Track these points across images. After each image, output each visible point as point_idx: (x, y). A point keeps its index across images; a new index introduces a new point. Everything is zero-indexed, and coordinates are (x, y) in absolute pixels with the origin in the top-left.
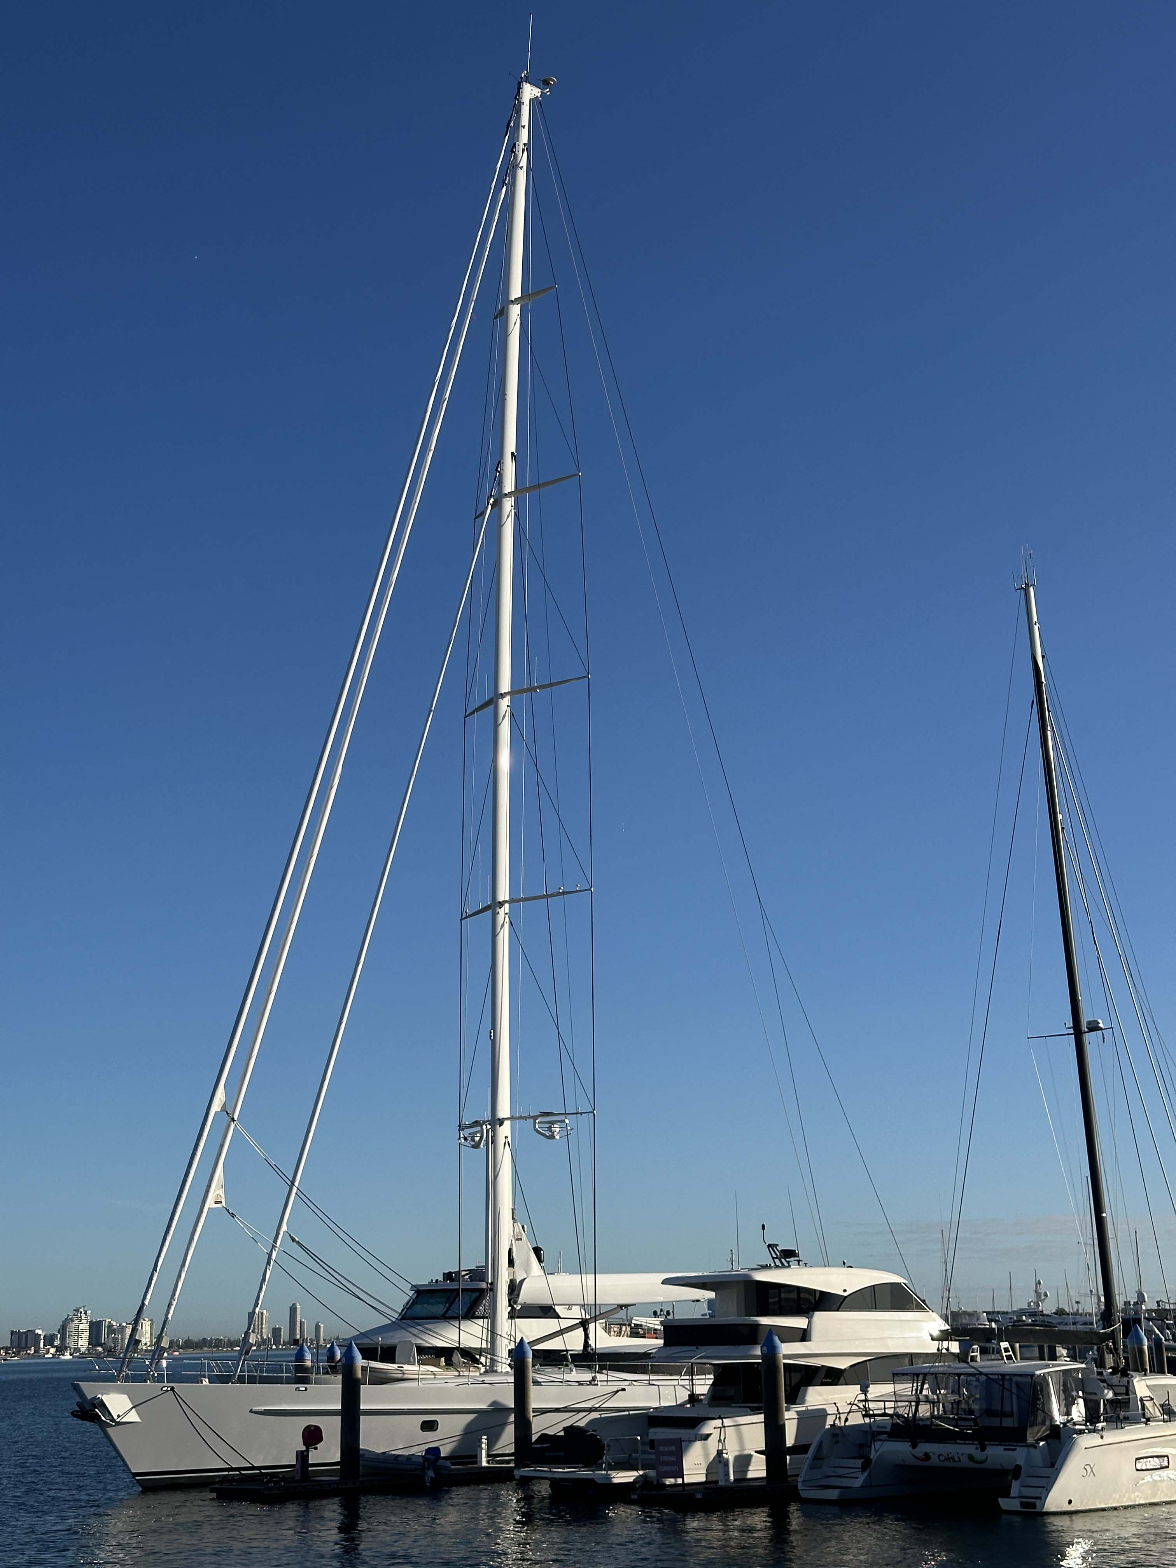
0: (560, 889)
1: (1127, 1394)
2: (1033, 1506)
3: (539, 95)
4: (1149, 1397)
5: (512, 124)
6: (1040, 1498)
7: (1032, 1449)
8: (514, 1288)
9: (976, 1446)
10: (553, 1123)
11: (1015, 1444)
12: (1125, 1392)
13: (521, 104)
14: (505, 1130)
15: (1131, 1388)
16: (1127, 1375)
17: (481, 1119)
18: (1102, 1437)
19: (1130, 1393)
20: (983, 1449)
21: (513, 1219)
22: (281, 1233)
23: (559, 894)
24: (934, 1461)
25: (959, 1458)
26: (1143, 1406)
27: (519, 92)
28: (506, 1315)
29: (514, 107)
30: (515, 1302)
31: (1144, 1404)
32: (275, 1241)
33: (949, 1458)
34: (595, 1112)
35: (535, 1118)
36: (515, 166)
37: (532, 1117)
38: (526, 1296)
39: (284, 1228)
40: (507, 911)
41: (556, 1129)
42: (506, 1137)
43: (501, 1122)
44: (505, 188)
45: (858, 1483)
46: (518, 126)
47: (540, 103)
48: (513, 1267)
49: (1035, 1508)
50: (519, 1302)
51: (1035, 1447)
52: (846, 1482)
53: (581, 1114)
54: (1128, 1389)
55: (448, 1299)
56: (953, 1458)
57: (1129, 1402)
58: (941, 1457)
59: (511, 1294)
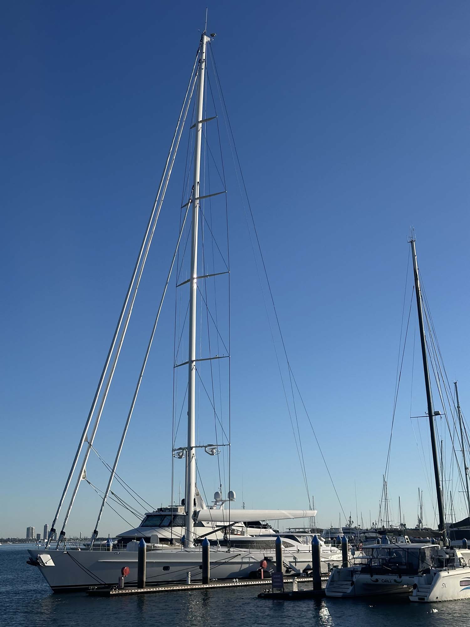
0: (217, 356)
1: (454, 556)
2: (424, 599)
3: (210, 40)
4: (462, 557)
5: (199, 51)
6: (426, 596)
7: (420, 578)
8: (196, 514)
9: (397, 576)
10: (213, 449)
11: (413, 575)
12: (453, 555)
13: (203, 43)
14: (193, 451)
15: (455, 554)
16: (453, 549)
17: (183, 447)
18: (448, 573)
19: (455, 556)
20: (400, 577)
21: (196, 487)
22: (108, 491)
23: (216, 358)
24: (380, 582)
25: (390, 581)
26: (460, 561)
27: (202, 38)
28: (193, 525)
29: (200, 44)
30: (196, 520)
31: (460, 560)
32: (106, 493)
33: (386, 581)
34: (230, 445)
35: (206, 447)
36: (201, 69)
37: (204, 446)
38: (200, 516)
39: (109, 489)
40: (195, 364)
41: (215, 451)
42: (194, 454)
43: (192, 448)
44: (196, 76)
45: (349, 591)
46: (202, 53)
47: (210, 43)
48: (195, 506)
49: (424, 600)
50: (198, 520)
51: (422, 577)
52: (344, 590)
53: (225, 445)
54: (454, 554)
55: (161, 519)
56: (388, 581)
57: (454, 560)
58: (383, 580)
59: (195, 516)
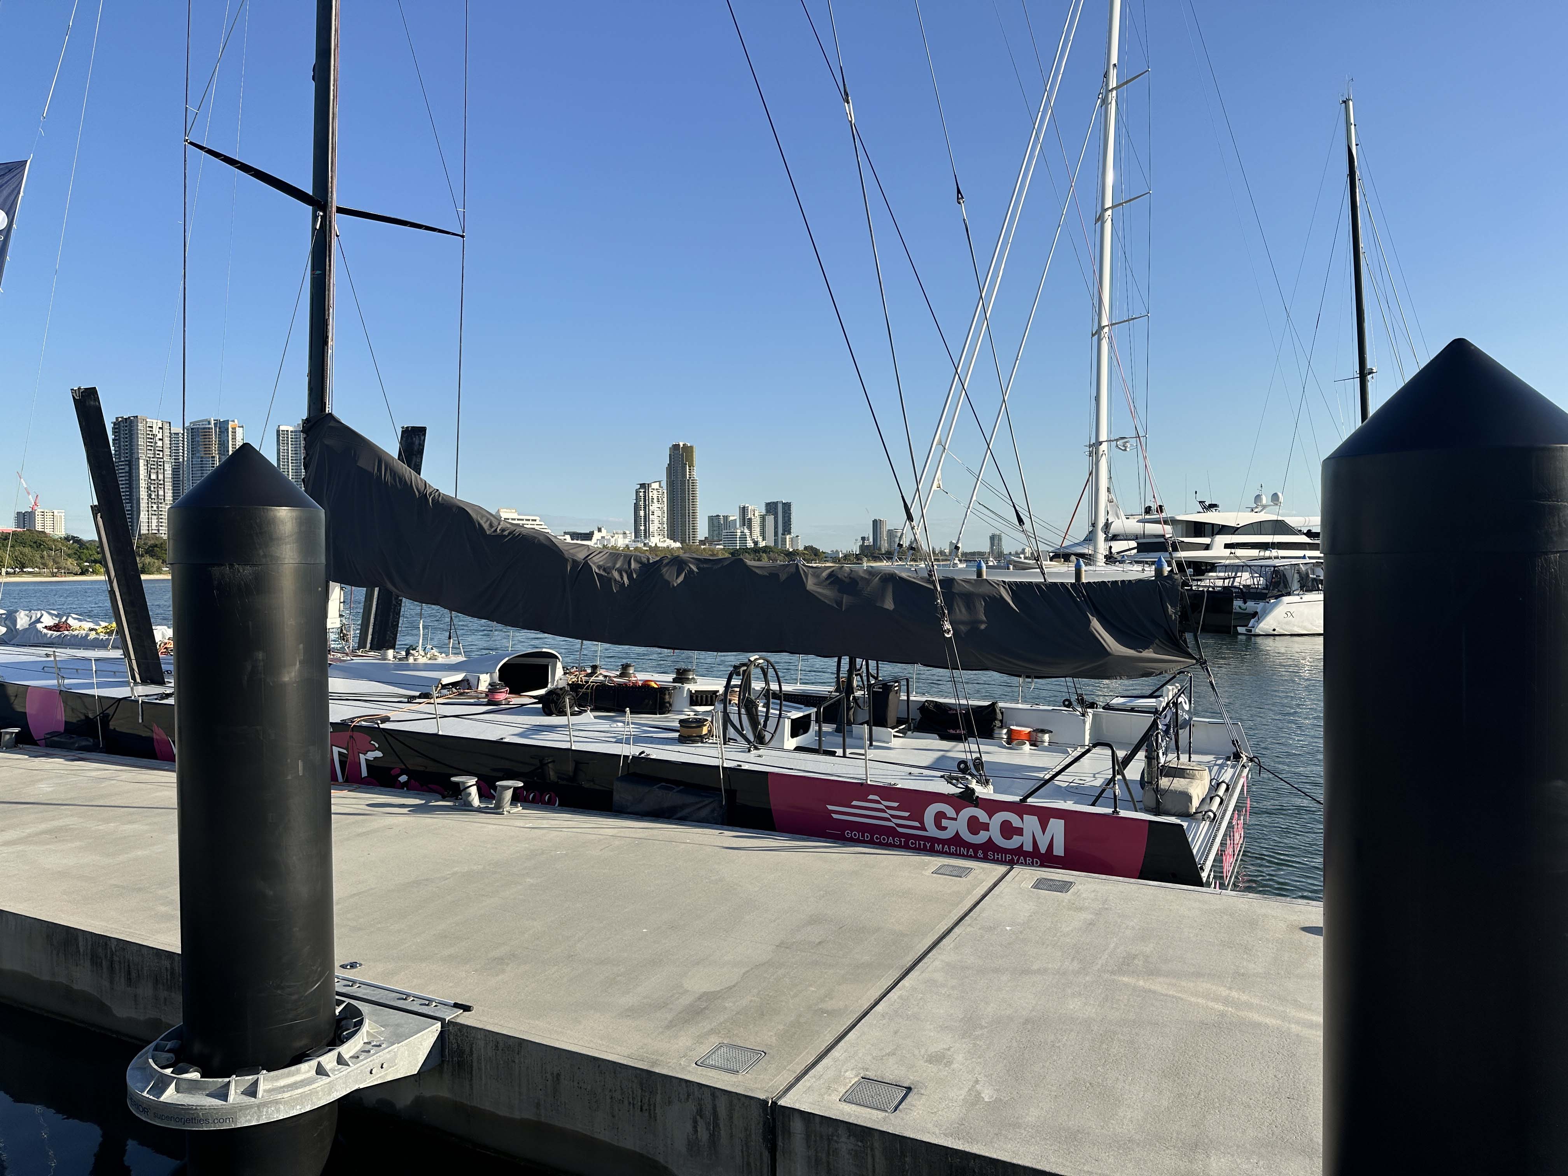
2: (1249, 630)
6: (1254, 627)
8: (1107, 525)
10: (1126, 442)
14: (1104, 447)
20: (1245, 603)
22: (973, 501)
28: (1103, 539)
30: (1108, 532)
32: (970, 504)
34: (1145, 436)
35: (1117, 440)
38: (1114, 529)
39: (974, 498)
40: (1106, 331)
41: (1128, 446)
42: (1104, 451)
43: (1101, 443)
49: (1249, 632)
50: (1110, 533)
59: (1106, 528)
